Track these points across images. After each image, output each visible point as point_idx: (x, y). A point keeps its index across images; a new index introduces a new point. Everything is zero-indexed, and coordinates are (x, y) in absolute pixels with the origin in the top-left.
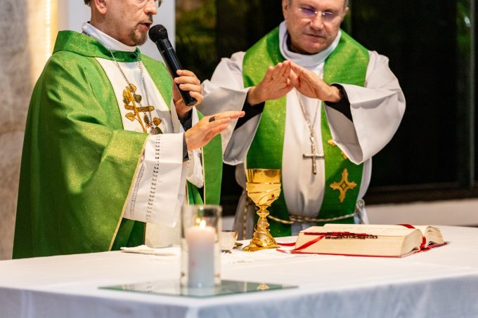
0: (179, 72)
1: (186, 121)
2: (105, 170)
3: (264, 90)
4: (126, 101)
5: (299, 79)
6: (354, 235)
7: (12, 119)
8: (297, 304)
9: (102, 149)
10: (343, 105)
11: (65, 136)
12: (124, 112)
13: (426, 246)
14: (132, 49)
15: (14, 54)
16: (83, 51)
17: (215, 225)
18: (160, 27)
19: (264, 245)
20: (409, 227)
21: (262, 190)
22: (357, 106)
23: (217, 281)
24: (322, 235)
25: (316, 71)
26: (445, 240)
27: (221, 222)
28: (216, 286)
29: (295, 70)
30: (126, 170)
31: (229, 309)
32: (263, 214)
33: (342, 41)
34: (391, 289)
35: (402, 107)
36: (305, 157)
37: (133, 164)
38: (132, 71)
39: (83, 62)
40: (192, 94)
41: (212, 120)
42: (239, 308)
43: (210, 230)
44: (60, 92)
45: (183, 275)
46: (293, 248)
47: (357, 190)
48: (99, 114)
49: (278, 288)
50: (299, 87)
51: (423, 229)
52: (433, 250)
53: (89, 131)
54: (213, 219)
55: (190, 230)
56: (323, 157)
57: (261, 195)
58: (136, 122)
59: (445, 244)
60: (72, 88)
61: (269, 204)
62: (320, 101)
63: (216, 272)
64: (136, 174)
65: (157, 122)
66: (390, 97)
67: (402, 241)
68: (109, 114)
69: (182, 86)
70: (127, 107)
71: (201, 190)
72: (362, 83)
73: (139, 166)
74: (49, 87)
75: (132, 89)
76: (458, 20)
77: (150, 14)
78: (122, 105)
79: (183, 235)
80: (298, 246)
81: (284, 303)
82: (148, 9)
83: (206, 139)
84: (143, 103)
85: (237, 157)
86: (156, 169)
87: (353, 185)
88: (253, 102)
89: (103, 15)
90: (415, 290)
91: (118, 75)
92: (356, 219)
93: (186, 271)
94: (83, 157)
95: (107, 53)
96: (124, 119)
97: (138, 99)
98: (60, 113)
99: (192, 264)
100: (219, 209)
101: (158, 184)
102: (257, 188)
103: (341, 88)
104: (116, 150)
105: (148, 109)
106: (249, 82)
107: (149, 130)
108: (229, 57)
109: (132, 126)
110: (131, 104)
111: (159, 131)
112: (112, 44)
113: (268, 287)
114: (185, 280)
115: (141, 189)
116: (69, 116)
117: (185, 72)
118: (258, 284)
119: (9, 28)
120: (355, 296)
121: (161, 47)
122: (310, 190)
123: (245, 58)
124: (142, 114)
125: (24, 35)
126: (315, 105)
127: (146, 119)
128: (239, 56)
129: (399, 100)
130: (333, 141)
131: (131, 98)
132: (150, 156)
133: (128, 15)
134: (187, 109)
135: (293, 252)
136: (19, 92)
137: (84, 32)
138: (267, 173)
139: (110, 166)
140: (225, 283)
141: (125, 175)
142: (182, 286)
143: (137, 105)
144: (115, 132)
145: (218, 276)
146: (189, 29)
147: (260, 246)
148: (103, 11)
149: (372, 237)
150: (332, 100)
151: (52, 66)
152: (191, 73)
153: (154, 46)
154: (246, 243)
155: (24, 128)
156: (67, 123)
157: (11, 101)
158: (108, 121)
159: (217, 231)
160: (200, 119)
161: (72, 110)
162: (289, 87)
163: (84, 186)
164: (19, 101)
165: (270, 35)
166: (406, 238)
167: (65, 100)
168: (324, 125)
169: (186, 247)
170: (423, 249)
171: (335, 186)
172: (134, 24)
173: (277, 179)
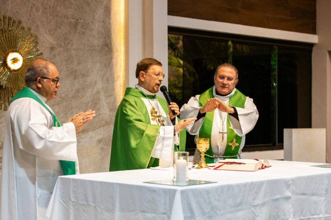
0: (171, 103)
1: (173, 121)
2: (145, 139)
3: (206, 108)
4: (152, 114)
5: (219, 105)
6: (237, 163)
7: (108, 120)
8: (217, 188)
9: (144, 131)
10: (235, 115)
11: (130, 126)
12: (151, 117)
13: (263, 167)
14: (154, 94)
15: (109, 96)
16: (136, 95)
17: (186, 159)
18: (164, 86)
19: (203, 166)
20: (257, 160)
21: (202, 146)
22: (241, 115)
23: (187, 180)
24: (225, 163)
25: (226, 102)
26: (270, 165)
27: (188, 158)
28: (187, 182)
29: (218, 101)
30: (153, 139)
31: (192, 190)
32: (203, 155)
33: (236, 92)
34: (252, 183)
35: (257, 116)
36: (220, 132)
37: (155, 137)
38: (154, 102)
39: (136, 99)
40: (176, 111)
41: (185, 121)
42: (196, 190)
43: (185, 161)
44: (128, 110)
45: (174, 178)
46: (214, 168)
47: (239, 146)
48: (142, 118)
49: (210, 183)
50: (219, 108)
51: (262, 161)
52: (266, 169)
53: (139, 125)
54: (186, 157)
55: (177, 161)
56: (227, 133)
57: (202, 148)
58: (155, 121)
59: (270, 166)
60: (132, 109)
61: (205, 151)
62: (227, 113)
63: (187, 177)
64: (156, 141)
65: (163, 121)
66: (253, 112)
67: (254, 165)
68: (145, 118)
69: (172, 109)
70: (152, 116)
71: (178, 147)
72: (243, 107)
73: (158, 138)
74: (124, 108)
75: (154, 109)
76: (271, 85)
77: (160, 81)
78: (150, 115)
79: (174, 162)
80: (216, 167)
81: (212, 188)
82: (160, 79)
83: (182, 128)
84: (158, 114)
85: (195, 132)
86: (164, 139)
87: (237, 144)
88: (202, 112)
89: (143, 82)
90: (261, 184)
91: (149, 104)
92: (238, 157)
93: (175, 176)
94: (136, 134)
95: (145, 96)
96: (151, 121)
97: (156, 113)
98: (128, 118)
99: (178, 174)
100: (188, 153)
101: (164, 144)
102: (201, 145)
103: (234, 108)
104: (149, 131)
105: (159, 116)
106: (201, 105)
107: (160, 124)
108: (194, 96)
109: (154, 123)
110: (153, 115)
111: (164, 125)
112: (146, 92)
113: (204, 182)
114: (175, 180)
115: (158, 146)
116: (132, 119)
117: (173, 103)
118: (201, 181)
119: (107, 87)
120: (238, 186)
121: (165, 94)
122: (221, 145)
123: (200, 97)
124: (157, 118)
125: (113, 89)
126: (225, 115)
127: (159, 120)
128: (198, 96)
129: (256, 114)
130: (231, 127)
131: (154, 112)
132: (162, 134)
133: (152, 81)
134: (174, 117)
135: (214, 169)
136: (111, 110)
137: (136, 88)
138: (204, 140)
139: (146, 137)
140: (190, 181)
141: (152, 140)
142: (173, 182)
143: (156, 115)
144: (149, 125)
145: (188, 178)
146: (172, 87)
147: (202, 167)
148: (143, 80)
149: (244, 164)
150: (231, 113)
151: (125, 100)
152: (175, 104)
153: (162, 93)
154: (196, 166)
155: (114, 123)
156: (130, 121)
157: (108, 113)
158: (146, 121)
159: (187, 161)
160: (178, 122)
161: (132, 117)
162: (215, 108)
163: (137, 145)
164: (111, 113)
165: (210, 89)
166: (256, 164)
167: (130, 113)
168: (228, 122)
169: (175, 167)
170: (262, 168)
171: (230, 144)
172: (154, 85)
173: (208, 142)
